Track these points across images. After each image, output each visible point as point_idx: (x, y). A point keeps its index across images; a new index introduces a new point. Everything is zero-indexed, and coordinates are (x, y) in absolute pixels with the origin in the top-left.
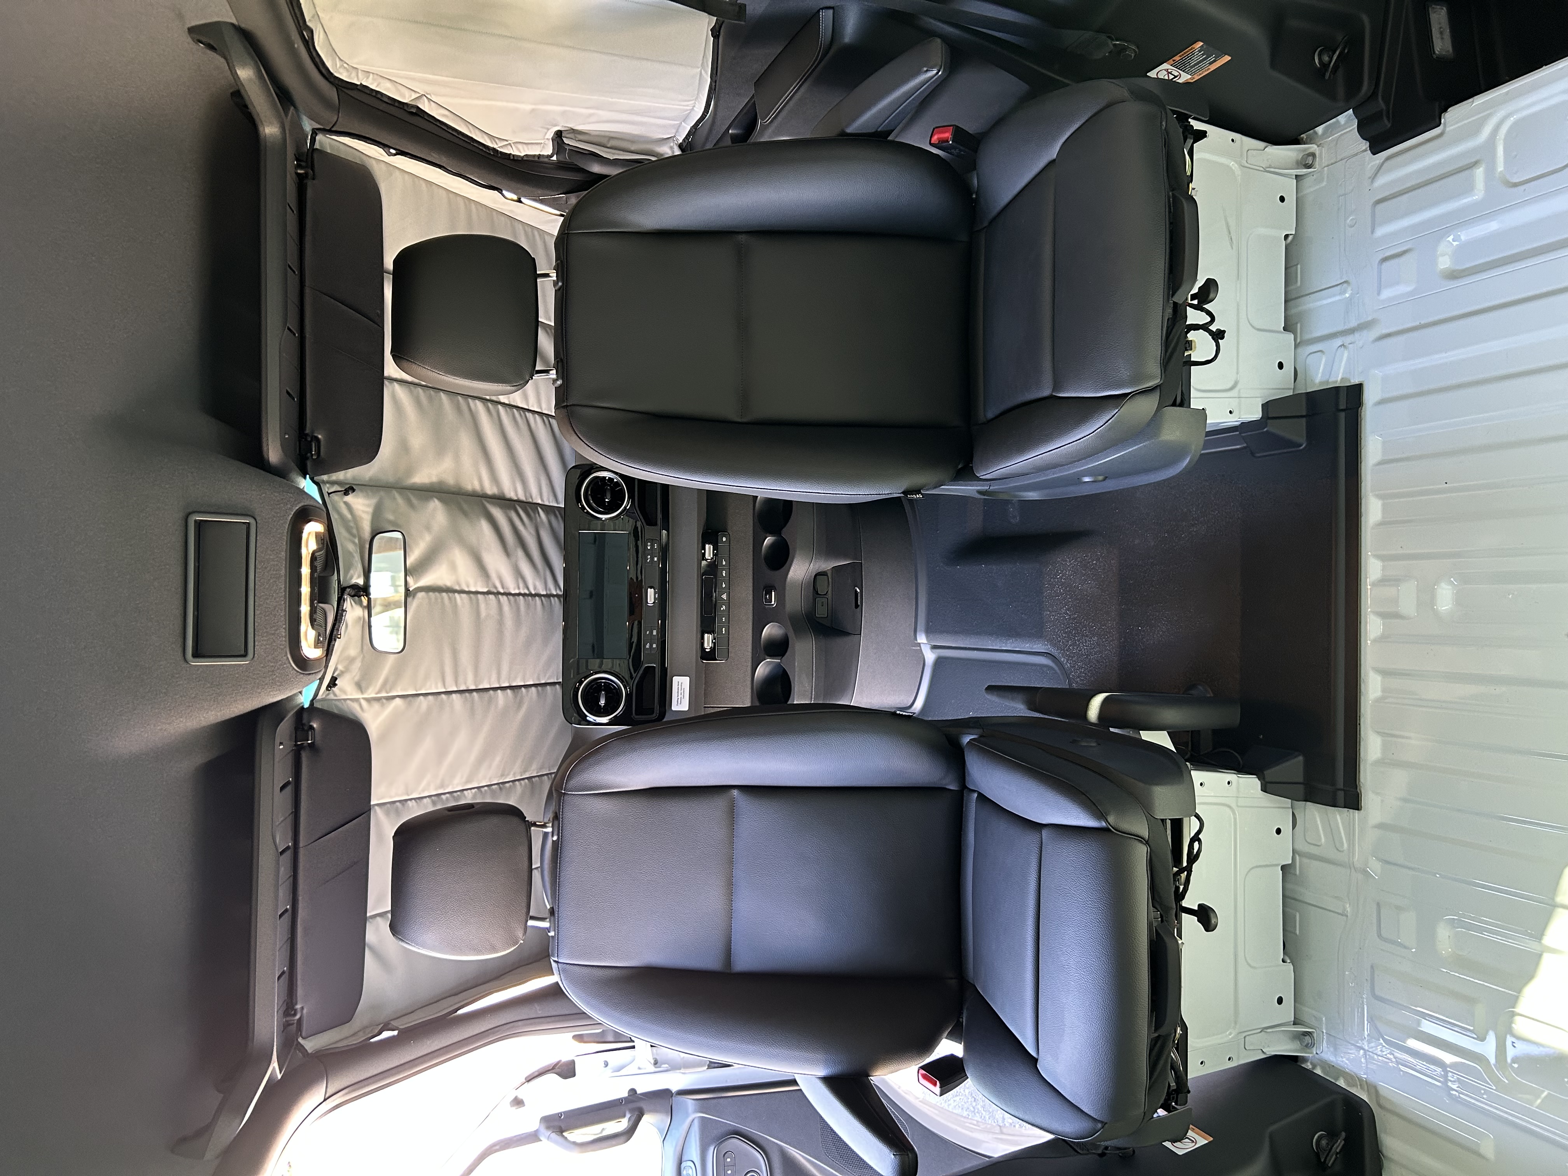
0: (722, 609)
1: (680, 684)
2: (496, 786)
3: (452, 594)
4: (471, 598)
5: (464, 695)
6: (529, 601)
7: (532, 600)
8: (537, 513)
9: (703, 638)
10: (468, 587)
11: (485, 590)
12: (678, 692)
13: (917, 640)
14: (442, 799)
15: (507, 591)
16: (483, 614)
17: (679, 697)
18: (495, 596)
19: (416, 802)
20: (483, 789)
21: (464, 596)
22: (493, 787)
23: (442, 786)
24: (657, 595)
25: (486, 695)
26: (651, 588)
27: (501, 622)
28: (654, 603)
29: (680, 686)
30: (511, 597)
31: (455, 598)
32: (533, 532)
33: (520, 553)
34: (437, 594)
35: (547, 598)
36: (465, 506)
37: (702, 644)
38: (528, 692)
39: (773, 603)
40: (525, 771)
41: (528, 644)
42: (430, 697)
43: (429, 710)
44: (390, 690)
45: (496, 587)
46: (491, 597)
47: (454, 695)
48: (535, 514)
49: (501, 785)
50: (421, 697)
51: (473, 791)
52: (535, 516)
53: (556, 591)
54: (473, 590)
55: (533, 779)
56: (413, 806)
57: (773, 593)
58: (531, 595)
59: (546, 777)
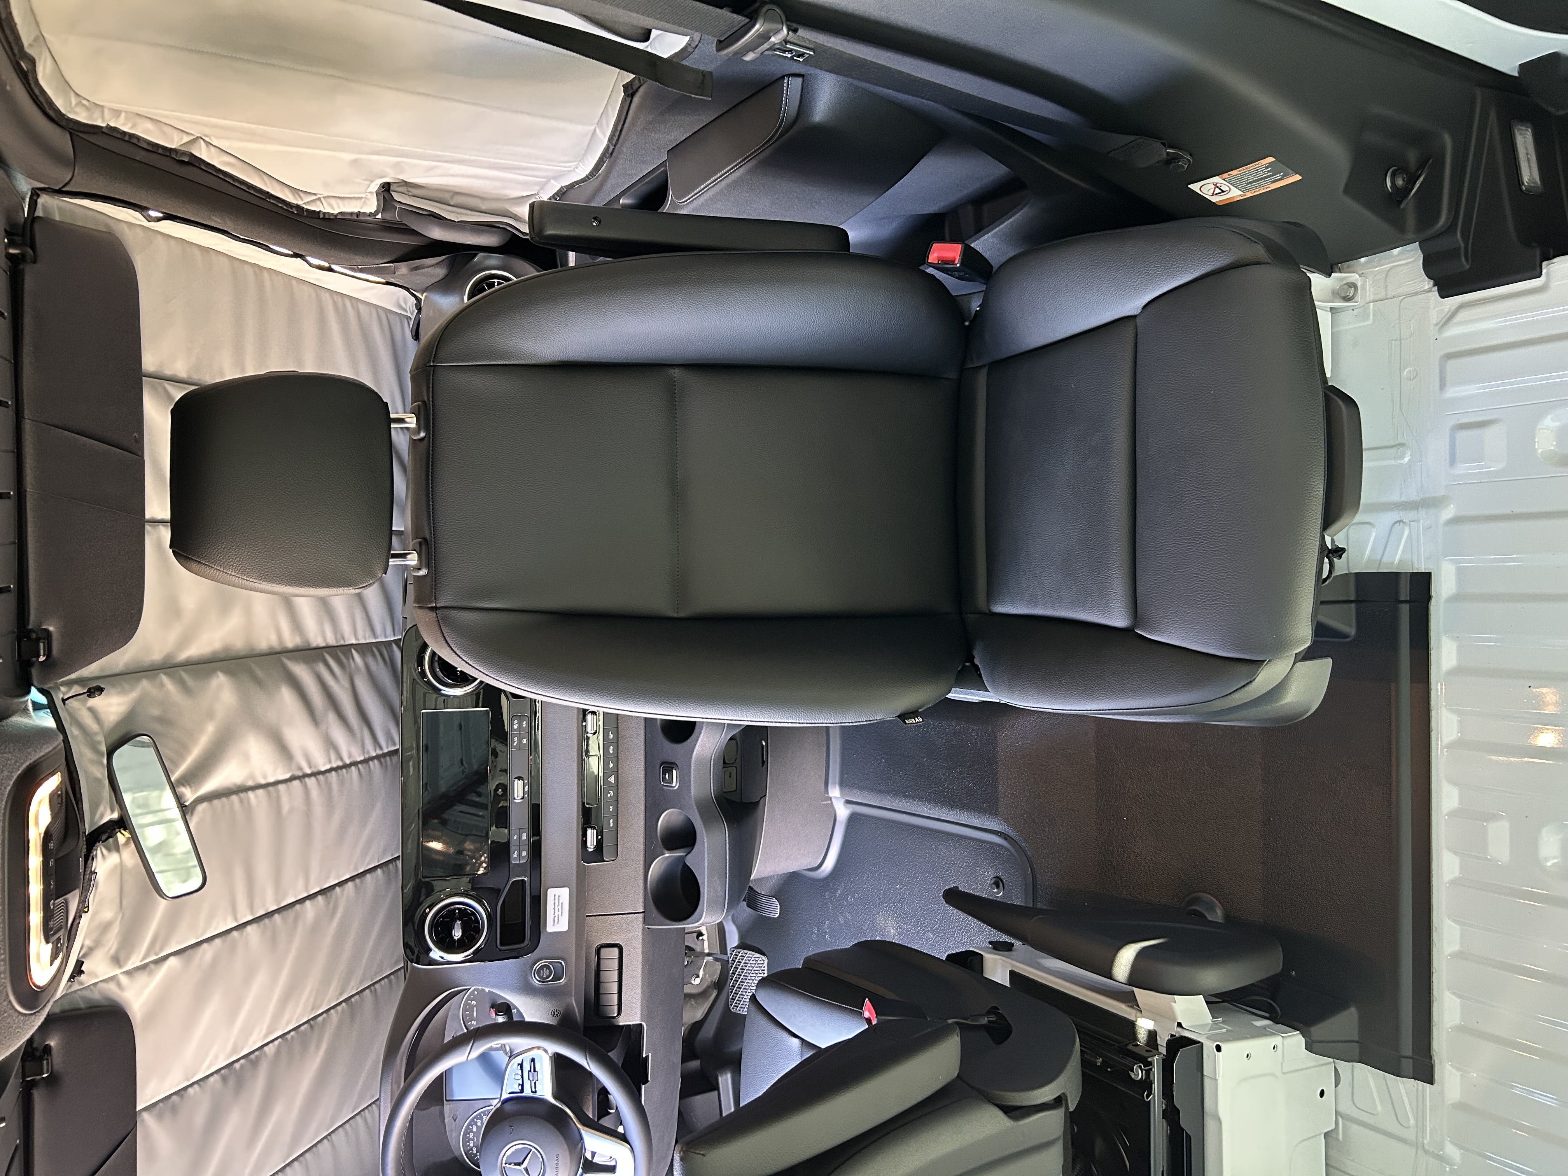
0: (609, 795)
1: (557, 898)
2: (306, 1026)
3: (245, 793)
4: (269, 794)
5: (262, 923)
6: (343, 776)
7: (347, 772)
8: (350, 657)
9: (584, 835)
10: (265, 777)
11: (287, 776)
12: (554, 909)
13: (828, 794)
14: (235, 1069)
15: (315, 770)
16: (286, 808)
17: (556, 915)
18: (301, 782)
19: (200, 1085)
20: (289, 1037)
21: (260, 792)
22: (302, 1028)
23: (235, 1050)
24: (526, 788)
25: (291, 913)
26: (519, 778)
27: (308, 813)
28: (523, 798)
29: (557, 901)
30: (321, 777)
31: (249, 799)
32: (346, 684)
33: (331, 717)
34: (224, 799)
35: (364, 765)
36: (260, 673)
37: (584, 843)
38: (343, 890)
39: (674, 784)
40: (341, 994)
41: (343, 829)
42: (217, 941)
43: (216, 960)
44: (161, 949)
45: (300, 769)
46: (296, 783)
47: (249, 928)
48: (348, 659)
49: (312, 1022)
50: (205, 945)
51: (276, 1042)
52: (350, 665)
53: (376, 750)
54: (271, 780)
55: (353, 999)
56: (195, 1093)
57: (674, 772)
58: (346, 766)
59: (367, 991)
